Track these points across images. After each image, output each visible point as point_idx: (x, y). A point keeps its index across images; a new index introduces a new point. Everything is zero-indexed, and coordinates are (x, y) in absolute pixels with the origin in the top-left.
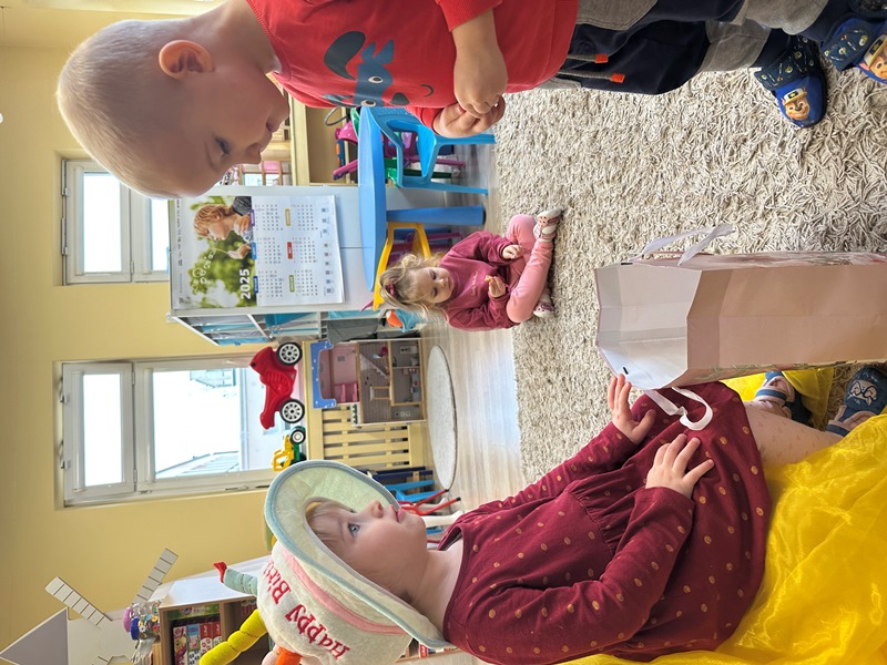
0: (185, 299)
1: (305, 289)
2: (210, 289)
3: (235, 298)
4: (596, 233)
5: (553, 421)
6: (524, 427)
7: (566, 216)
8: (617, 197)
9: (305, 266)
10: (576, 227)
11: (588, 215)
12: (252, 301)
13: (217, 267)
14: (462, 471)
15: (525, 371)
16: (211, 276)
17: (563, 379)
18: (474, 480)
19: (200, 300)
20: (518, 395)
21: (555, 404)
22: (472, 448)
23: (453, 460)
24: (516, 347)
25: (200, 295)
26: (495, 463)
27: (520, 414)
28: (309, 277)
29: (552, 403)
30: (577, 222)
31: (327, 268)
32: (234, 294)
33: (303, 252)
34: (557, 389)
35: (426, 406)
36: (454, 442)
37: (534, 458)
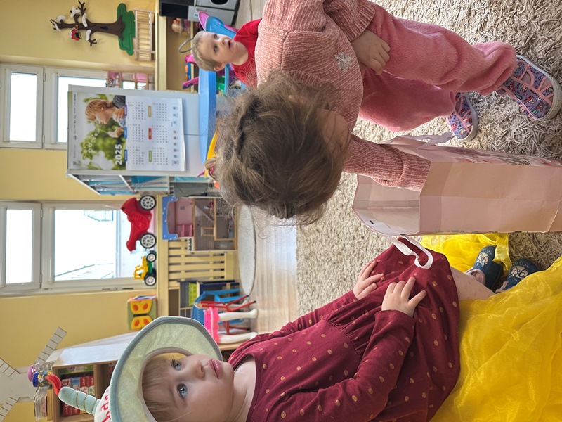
0: (77, 162)
1: (159, 160)
2: (94, 157)
3: (111, 164)
5: (318, 256)
6: (300, 259)
9: (160, 145)
12: (122, 166)
13: (100, 142)
14: (258, 281)
16: (96, 148)
17: (327, 230)
18: (266, 290)
19: (88, 164)
20: (297, 238)
21: (320, 246)
22: (265, 269)
23: (252, 277)
25: (88, 160)
26: (279, 280)
27: (297, 251)
28: (162, 152)
29: (318, 245)
31: (175, 147)
32: (111, 161)
33: (159, 136)
34: (322, 236)
35: (237, 241)
36: (254, 266)
37: (305, 279)
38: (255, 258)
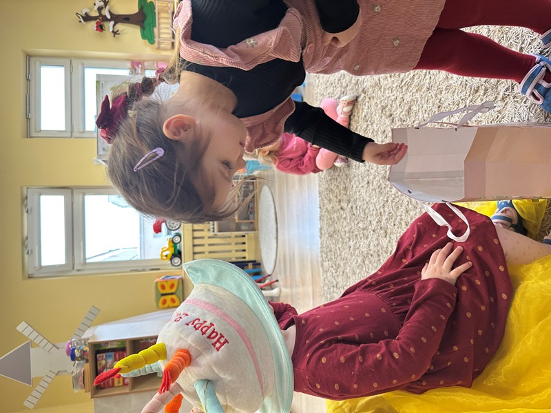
0: (106, 148)
4: (380, 111)
5: (343, 234)
6: (323, 238)
7: (360, 100)
8: (396, 87)
10: (366, 107)
11: (375, 99)
14: (280, 260)
15: (326, 202)
17: (352, 207)
18: (288, 269)
20: (320, 217)
21: (345, 223)
22: (287, 249)
23: (274, 257)
24: (320, 186)
26: (302, 259)
27: (321, 229)
29: (343, 222)
30: (367, 104)
34: (347, 214)
35: (258, 223)
36: (275, 245)
37: (329, 257)
38: (277, 238)
